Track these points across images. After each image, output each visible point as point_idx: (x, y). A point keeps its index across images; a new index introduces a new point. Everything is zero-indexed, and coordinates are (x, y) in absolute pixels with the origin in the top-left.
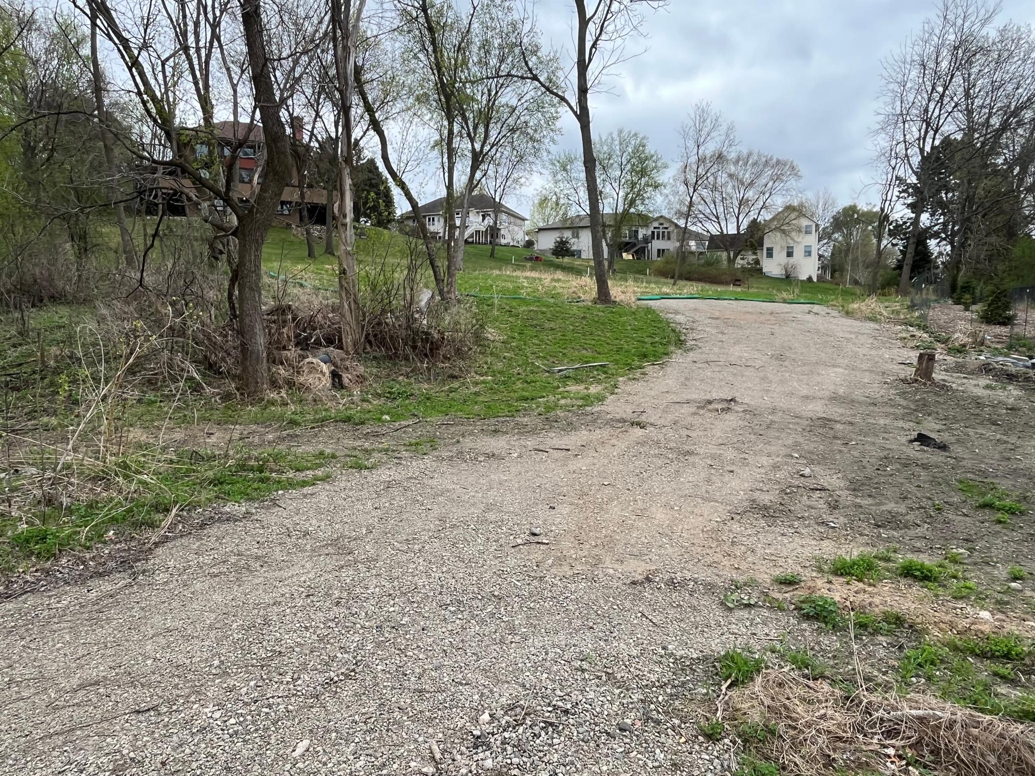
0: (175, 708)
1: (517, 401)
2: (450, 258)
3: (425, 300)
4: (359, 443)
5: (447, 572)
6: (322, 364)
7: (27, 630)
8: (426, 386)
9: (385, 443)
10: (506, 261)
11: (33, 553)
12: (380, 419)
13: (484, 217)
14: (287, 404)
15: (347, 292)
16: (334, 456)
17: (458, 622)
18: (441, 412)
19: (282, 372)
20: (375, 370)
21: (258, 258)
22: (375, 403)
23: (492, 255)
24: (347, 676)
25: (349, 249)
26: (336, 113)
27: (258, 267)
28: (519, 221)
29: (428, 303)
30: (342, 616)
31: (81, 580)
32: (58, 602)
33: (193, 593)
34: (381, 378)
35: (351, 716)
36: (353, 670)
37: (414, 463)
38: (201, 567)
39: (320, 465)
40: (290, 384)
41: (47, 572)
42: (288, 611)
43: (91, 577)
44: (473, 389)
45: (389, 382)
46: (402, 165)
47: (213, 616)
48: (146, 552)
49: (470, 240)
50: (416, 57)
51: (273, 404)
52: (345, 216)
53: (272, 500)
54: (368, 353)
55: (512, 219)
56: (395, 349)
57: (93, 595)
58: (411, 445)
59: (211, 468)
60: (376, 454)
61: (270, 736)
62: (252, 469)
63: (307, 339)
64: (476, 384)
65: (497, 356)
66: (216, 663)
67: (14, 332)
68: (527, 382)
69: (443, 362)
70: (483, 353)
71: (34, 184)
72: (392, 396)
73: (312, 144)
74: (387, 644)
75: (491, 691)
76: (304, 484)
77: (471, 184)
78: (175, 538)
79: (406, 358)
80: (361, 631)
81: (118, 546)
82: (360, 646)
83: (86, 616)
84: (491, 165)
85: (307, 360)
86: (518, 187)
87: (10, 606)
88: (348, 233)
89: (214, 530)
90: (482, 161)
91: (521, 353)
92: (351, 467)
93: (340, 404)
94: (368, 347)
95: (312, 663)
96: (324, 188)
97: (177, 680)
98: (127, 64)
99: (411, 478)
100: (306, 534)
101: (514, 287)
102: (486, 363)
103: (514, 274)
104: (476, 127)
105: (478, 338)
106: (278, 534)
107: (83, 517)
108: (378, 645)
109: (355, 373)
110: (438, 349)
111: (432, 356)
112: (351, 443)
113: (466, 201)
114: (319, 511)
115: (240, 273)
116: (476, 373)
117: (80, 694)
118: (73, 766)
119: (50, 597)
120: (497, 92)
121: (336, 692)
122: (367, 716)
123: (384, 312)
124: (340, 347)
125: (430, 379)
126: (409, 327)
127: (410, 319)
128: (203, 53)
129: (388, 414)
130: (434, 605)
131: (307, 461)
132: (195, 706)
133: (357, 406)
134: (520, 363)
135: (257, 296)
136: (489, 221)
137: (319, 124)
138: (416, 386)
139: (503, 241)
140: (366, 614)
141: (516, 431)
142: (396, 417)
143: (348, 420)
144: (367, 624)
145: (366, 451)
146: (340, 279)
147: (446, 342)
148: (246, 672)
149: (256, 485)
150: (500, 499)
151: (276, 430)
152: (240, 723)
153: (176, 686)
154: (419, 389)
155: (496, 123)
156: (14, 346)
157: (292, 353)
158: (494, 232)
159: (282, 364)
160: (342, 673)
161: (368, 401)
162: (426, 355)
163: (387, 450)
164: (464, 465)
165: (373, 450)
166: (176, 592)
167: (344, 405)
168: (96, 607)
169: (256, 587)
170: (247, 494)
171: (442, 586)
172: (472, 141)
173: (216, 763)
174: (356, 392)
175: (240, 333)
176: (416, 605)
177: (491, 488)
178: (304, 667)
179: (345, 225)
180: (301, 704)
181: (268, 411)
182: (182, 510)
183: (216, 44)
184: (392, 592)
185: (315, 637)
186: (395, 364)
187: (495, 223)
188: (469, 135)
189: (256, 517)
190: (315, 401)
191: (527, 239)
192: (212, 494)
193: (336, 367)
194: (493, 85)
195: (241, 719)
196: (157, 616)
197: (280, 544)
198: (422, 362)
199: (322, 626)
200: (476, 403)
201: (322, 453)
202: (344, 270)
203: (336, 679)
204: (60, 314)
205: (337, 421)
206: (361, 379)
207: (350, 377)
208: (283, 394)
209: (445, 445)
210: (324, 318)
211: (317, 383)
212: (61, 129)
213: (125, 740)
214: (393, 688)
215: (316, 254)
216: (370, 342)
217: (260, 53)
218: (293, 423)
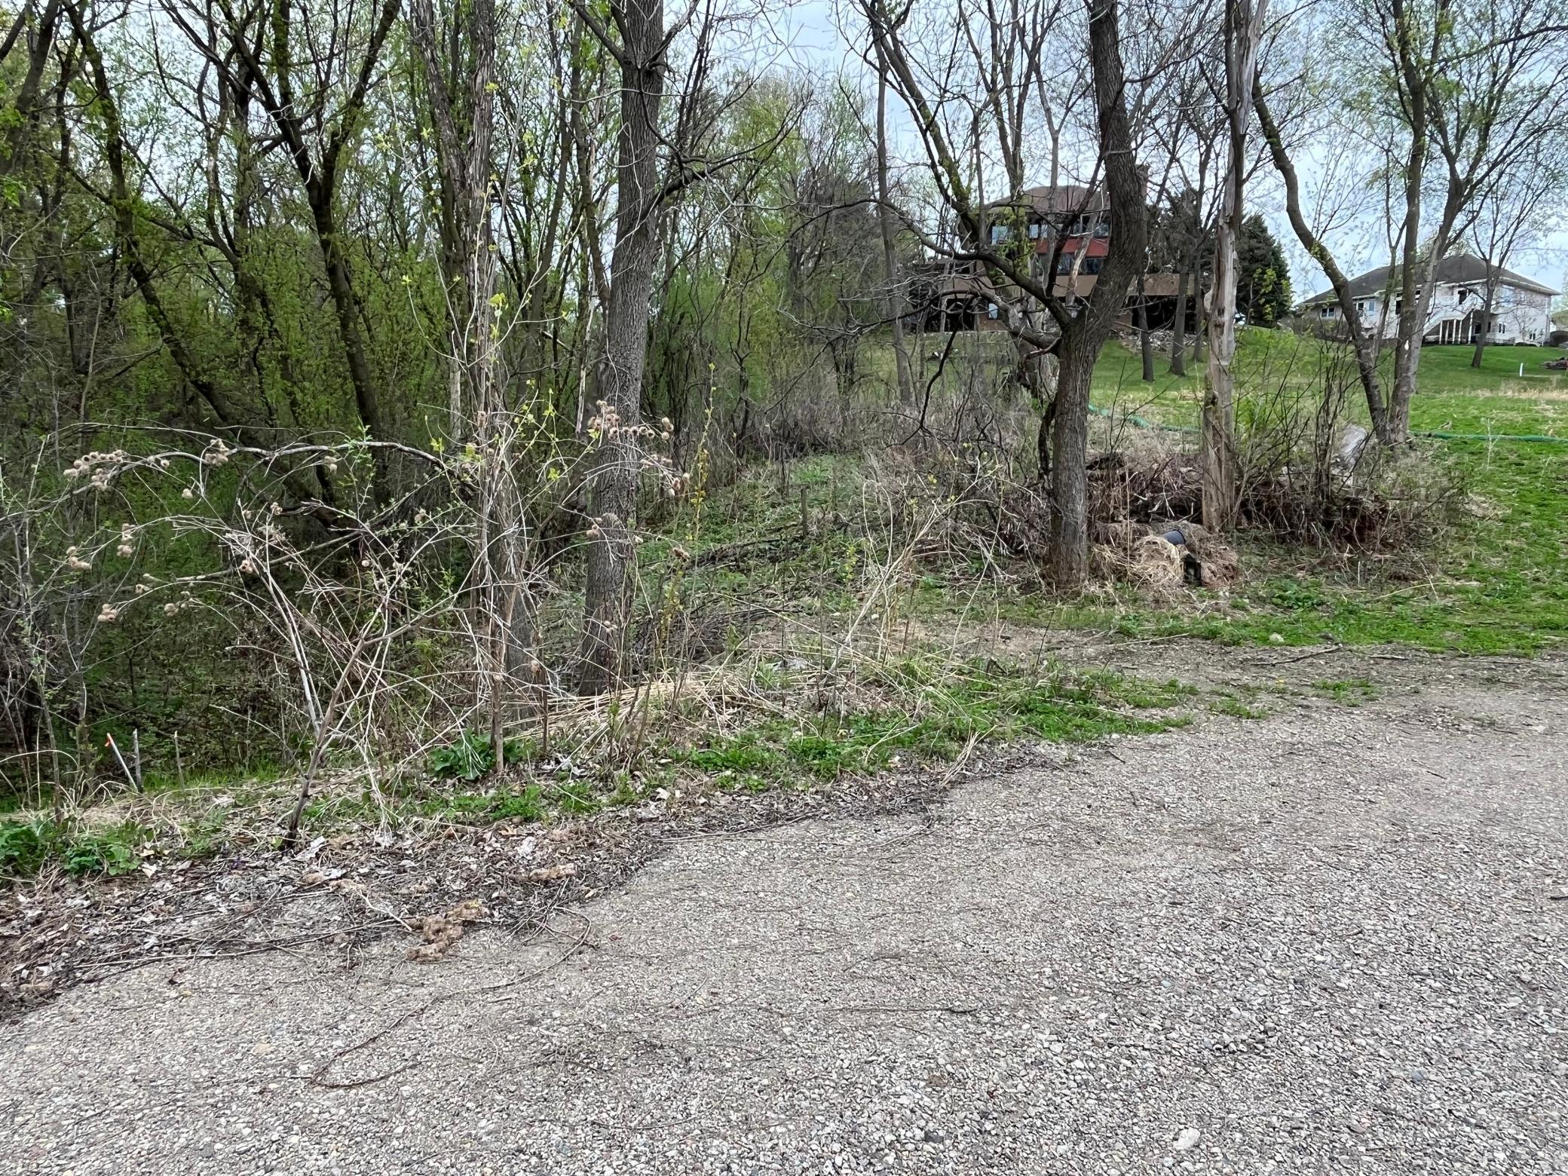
0: (998, 1019)
1: (1534, 628)
2: (1399, 372)
3: (1353, 445)
4: (1231, 675)
5: (1417, 917)
6: (1170, 545)
7: (813, 866)
8: (1347, 590)
9: (1280, 679)
10: (1507, 373)
11: (811, 770)
12: (1265, 640)
13: (1463, 296)
14: (1114, 604)
15: (1216, 432)
16: (1193, 691)
17: (1448, 1009)
18: (1378, 637)
19: (1107, 554)
20: (1255, 560)
21: (1086, 385)
22: (1255, 612)
23: (1476, 363)
24: (1252, 1048)
25: (1224, 363)
26: (1202, 150)
27: (1085, 398)
28: (1538, 298)
29: (1357, 449)
30: (1234, 948)
31: (866, 814)
32: (843, 838)
33: (1005, 862)
34: (1264, 572)
35: (1264, 1114)
36: (1262, 1042)
37: (1334, 719)
38: (1014, 828)
39: (1173, 703)
40: (1120, 574)
41: (828, 797)
42: (1145, 919)
43: (878, 813)
44: (1440, 602)
45: (1280, 579)
46: (1323, 218)
47: (1037, 901)
48: (939, 794)
49: (1431, 338)
50: (1352, 34)
51: (1093, 602)
52: (1221, 312)
53: (1103, 746)
54: (1244, 531)
55: (1523, 295)
56: (1291, 526)
57: (881, 838)
58: (1325, 687)
59: (1016, 687)
60: (1263, 696)
61: (1136, 1104)
62: (1069, 696)
63: (1147, 505)
64: (1447, 592)
65: (1490, 545)
66: (1048, 971)
67: (772, 489)
68: (1554, 595)
69: (1381, 552)
70: (1461, 539)
71: (797, 301)
72: (1284, 603)
73: (1161, 205)
74: (1316, 1014)
75: (1533, 1155)
76: (1150, 728)
77: (1444, 238)
78: (974, 780)
79: (1312, 541)
80: (1268, 981)
81: (905, 778)
82: (1268, 1004)
83: (875, 863)
84: (1488, 200)
85: (1146, 539)
86: (1540, 234)
87: (792, 831)
88: (1224, 338)
89: (1027, 777)
90: (1470, 196)
91: (1542, 541)
92: (1223, 711)
93: (1195, 609)
94: (1244, 520)
95: (1191, 1011)
96: (1175, 272)
97: (997, 981)
98: (920, 127)
99: (1330, 743)
100: (1161, 806)
101: (1526, 420)
102: (1467, 556)
103: (1524, 396)
104: (1460, 137)
105: (1454, 513)
106: (1117, 800)
107: (863, 732)
108: (1300, 1012)
109: (1221, 562)
110: (1372, 528)
111: (1362, 540)
112: (1218, 674)
113: (1430, 268)
114: (1178, 776)
115: (1059, 407)
116: (1445, 572)
117: (880, 965)
118: (881, 1059)
119: (833, 829)
120: (1512, 65)
121: (1235, 1069)
122: (1294, 1124)
123: (1275, 464)
124: (1198, 520)
125: (1353, 579)
126: (1319, 490)
127: (1323, 477)
128: (1016, 93)
129: (1279, 633)
130: (1398, 968)
131: (1150, 693)
132: (1026, 1026)
133: (1226, 615)
134: (1540, 559)
135: (1080, 439)
136: (1473, 302)
137: (1174, 171)
138: (1326, 589)
139: (1500, 337)
140: (1274, 955)
141: (1536, 684)
142: (1293, 639)
143: (1212, 635)
144: (1278, 971)
145: (1246, 688)
146: (1206, 411)
147: (1390, 516)
148: (1093, 996)
149: (1078, 720)
150: (1514, 806)
151: (1100, 641)
152: (1091, 1071)
153: (996, 989)
154: (1334, 595)
155: (1504, 123)
156: (773, 506)
157: (1125, 526)
158: (1482, 321)
159: (1108, 542)
160: (1243, 1041)
161: (1243, 609)
162: (1350, 539)
163: (1283, 691)
164: (1431, 733)
165: (1259, 688)
166: (984, 856)
167: (1203, 612)
168: (887, 855)
169: (1093, 874)
170: (1067, 733)
171: (1410, 940)
172: (1452, 160)
173: (1062, 1118)
174: (1224, 591)
175: (1052, 494)
176: (1364, 962)
177: (1492, 783)
178: (1179, 1013)
179: (1220, 326)
180: (1181, 1071)
181: (1085, 611)
182: (982, 742)
183: (1034, 77)
184: (1316, 929)
185: (1191, 971)
186: (1289, 552)
187: (1488, 304)
188: (1446, 150)
189: (1082, 768)
190: (1157, 601)
191: (1553, 328)
192: (1018, 726)
193: (1193, 550)
194: (1506, 55)
195: (1092, 1065)
196: (962, 884)
197: (1123, 814)
198: (1341, 550)
199: (1203, 957)
200: (1446, 625)
201: (1173, 684)
202: (1214, 397)
203: (1233, 1047)
204: (821, 467)
205: (1193, 637)
206: (1231, 573)
207: (1213, 567)
208: (1109, 588)
209: (1390, 694)
210: (1175, 474)
211: (1161, 574)
212: (831, 227)
213: (940, 1045)
214: (1334, 1091)
215: (1155, 374)
216: (1248, 515)
217: (1111, 76)
218: (1125, 633)
